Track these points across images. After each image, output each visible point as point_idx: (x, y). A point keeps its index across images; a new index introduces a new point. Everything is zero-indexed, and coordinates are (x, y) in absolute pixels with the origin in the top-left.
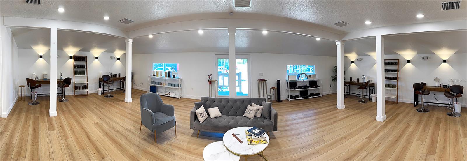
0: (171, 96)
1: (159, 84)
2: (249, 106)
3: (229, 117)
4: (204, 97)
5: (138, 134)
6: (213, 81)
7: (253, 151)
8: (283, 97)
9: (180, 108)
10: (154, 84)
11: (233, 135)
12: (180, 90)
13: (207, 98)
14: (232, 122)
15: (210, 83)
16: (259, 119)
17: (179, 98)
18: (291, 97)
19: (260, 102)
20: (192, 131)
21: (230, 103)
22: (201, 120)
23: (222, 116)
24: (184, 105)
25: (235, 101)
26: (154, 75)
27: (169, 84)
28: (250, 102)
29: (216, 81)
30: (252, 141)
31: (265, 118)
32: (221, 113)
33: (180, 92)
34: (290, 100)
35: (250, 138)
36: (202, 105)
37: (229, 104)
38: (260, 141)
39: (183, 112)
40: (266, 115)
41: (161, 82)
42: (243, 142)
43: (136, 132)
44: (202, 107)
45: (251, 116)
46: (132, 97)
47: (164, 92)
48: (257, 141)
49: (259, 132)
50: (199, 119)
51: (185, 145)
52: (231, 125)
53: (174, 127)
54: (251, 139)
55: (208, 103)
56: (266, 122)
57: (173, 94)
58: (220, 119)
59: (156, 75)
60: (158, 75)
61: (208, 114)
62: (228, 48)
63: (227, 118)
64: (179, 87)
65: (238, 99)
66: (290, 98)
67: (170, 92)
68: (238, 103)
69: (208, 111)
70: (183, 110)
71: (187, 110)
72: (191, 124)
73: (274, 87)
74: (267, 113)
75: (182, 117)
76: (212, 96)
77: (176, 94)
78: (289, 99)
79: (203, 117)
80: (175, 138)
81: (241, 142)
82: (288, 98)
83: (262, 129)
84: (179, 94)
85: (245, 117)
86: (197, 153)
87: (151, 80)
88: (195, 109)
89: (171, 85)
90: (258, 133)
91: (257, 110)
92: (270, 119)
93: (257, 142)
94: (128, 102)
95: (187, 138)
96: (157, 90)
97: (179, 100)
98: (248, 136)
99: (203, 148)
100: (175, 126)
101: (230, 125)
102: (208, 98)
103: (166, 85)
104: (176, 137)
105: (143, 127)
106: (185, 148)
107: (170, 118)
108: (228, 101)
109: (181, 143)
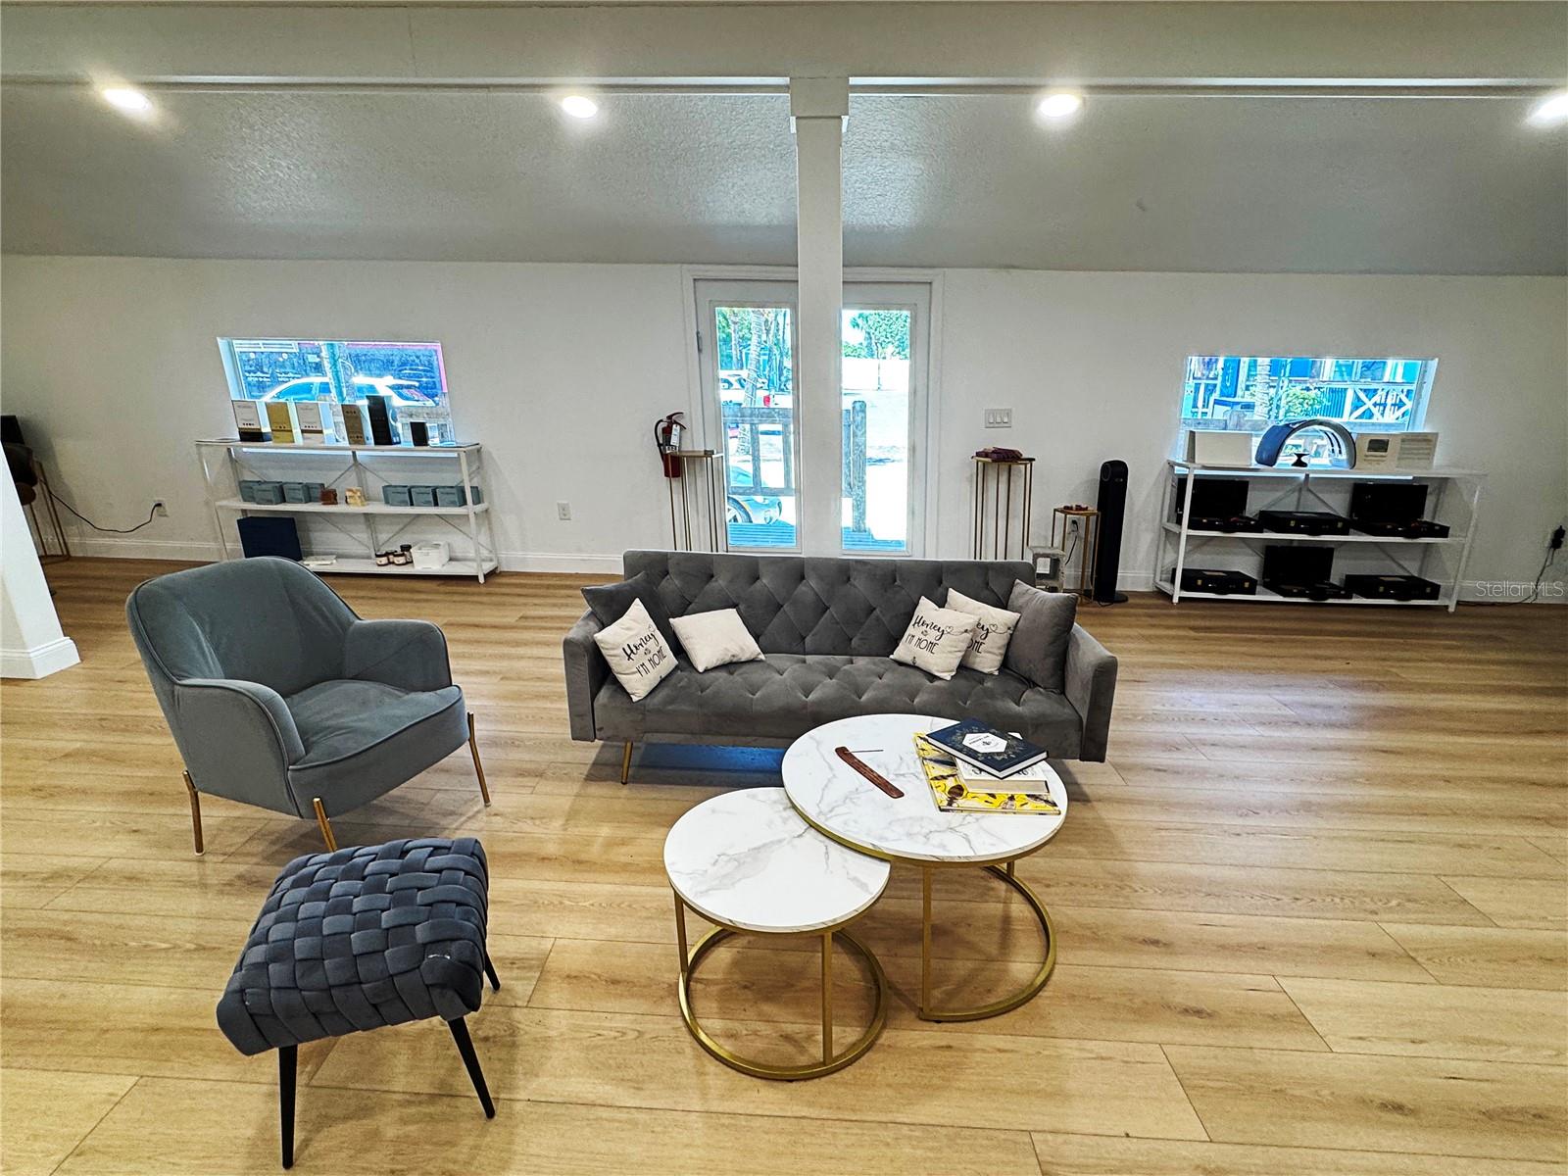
0: (418, 568)
1: (309, 499)
2: (926, 608)
3: (804, 662)
4: (645, 554)
5: (192, 869)
6: (694, 458)
7: (969, 842)
8: (1135, 572)
9: (494, 635)
10: (270, 502)
11: (842, 752)
12: (477, 524)
13: (663, 558)
14: (824, 690)
15: (674, 466)
16: (988, 684)
17: (482, 580)
18: (1191, 580)
19: (997, 586)
20: (590, 751)
21: (813, 581)
22: (638, 684)
23: (762, 657)
24: (521, 618)
25: (843, 571)
26: (251, 436)
27: (390, 494)
28: (937, 580)
29: (708, 454)
30: (957, 791)
31: (1030, 683)
32: (757, 641)
33: (484, 539)
34: (1181, 599)
35: (944, 777)
36: (637, 600)
37: (802, 588)
38: (1012, 798)
39: (521, 658)
40: (1038, 665)
41: (328, 479)
42: (901, 795)
43: (164, 865)
44: (637, 608)
45: (942, 662)
46: (67, 629)
47: (361, 550)
48: (993, 796)
49: (1002, 749)
50: (622, 678)
51: (550, 836)
52: (818, 703)
53: (464, 750)
54: (951, 783)
55: (671, 585)
56: (1034, 703)
57: (434, 553)
58: (755, 675)
59: (266, 429)
60: (282, 427)
61: (679, 650)
62: (788, 234)
63: (796, 666)
64: (470, 508)
65: (857, 561)
66: (1184, 587)
67: (406, 548)
68: (860, 585)
69: (674, 634)
70: (517, 644)
71: (547, 644)
72: (575, 715)
73: (1079, 508)
74: (1047, 656)
75: (514, 686)
76: (689, 545)
77: (459, 555)
78: (1178, 593)
79: (647, 664)
80: (478, 812)
81: (894, 792)
82: (1166, 587)
83: (1018, 735)
84: (477, 551)
85: (901, 664)
86: (628, 860)
87: (236, 471)
88: (592, 625)
89: (410, 495)
90: (998, 754)
91: (980, 632)
92: (1063, 692)
93: (991, 799)
94: (38, 678)
95: (560, 796)
96: (309, 543)
97: (483, 589)
98: (931, 764)
99: (663, 830)
100: (472, 740)
101: (813, 703)
102: (666, 554)
103: (367, 498)
104: (487, 800)
105: (216, 812)
106: (551, 849)
107: (428, 702)
108: (796, 570)
109: (527, 827)
